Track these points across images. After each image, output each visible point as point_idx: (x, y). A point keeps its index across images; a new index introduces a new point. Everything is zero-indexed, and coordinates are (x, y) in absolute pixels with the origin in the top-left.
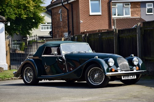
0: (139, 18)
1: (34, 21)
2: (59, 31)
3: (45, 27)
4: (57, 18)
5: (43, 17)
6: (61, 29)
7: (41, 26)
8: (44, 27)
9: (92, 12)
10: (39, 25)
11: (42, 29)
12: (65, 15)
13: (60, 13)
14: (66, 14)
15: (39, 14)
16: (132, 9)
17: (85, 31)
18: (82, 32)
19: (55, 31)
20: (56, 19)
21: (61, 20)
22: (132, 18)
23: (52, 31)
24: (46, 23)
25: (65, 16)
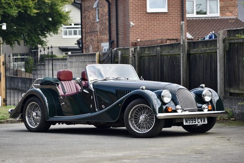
0: (233, 19)
1: (50, 19)
2: (94, 39)
3: (71, 31)
4: (91, 17)
5: (68, 12)
6: (97, 35)
7: (63, 30)
8: (69, 31)
9: (150, 8)
10: (59, 27)
11: (66, 34)
12: (104, 12)
13: (96, 8)
14: (106, 10)
15: (61, 8)
16: (222, 3)
17: (139, 40)
18: (132, 43)
19: (87, 39)
20: (89, 17)
21: (98, 20)
22: (221, 19)
23: (82, 38)
24: (73, 24)
25: (104, 14)
